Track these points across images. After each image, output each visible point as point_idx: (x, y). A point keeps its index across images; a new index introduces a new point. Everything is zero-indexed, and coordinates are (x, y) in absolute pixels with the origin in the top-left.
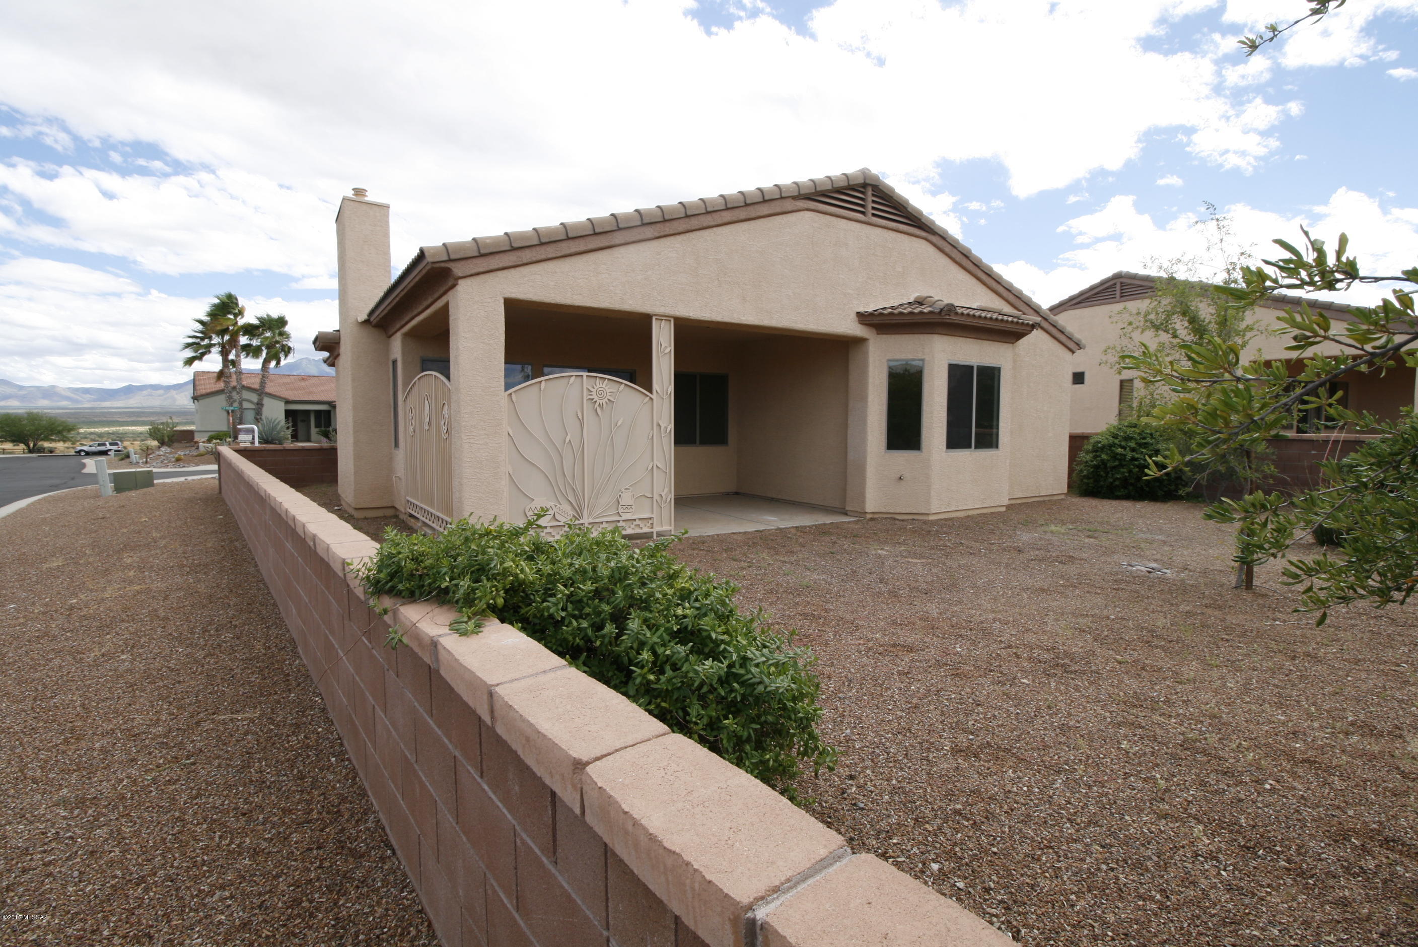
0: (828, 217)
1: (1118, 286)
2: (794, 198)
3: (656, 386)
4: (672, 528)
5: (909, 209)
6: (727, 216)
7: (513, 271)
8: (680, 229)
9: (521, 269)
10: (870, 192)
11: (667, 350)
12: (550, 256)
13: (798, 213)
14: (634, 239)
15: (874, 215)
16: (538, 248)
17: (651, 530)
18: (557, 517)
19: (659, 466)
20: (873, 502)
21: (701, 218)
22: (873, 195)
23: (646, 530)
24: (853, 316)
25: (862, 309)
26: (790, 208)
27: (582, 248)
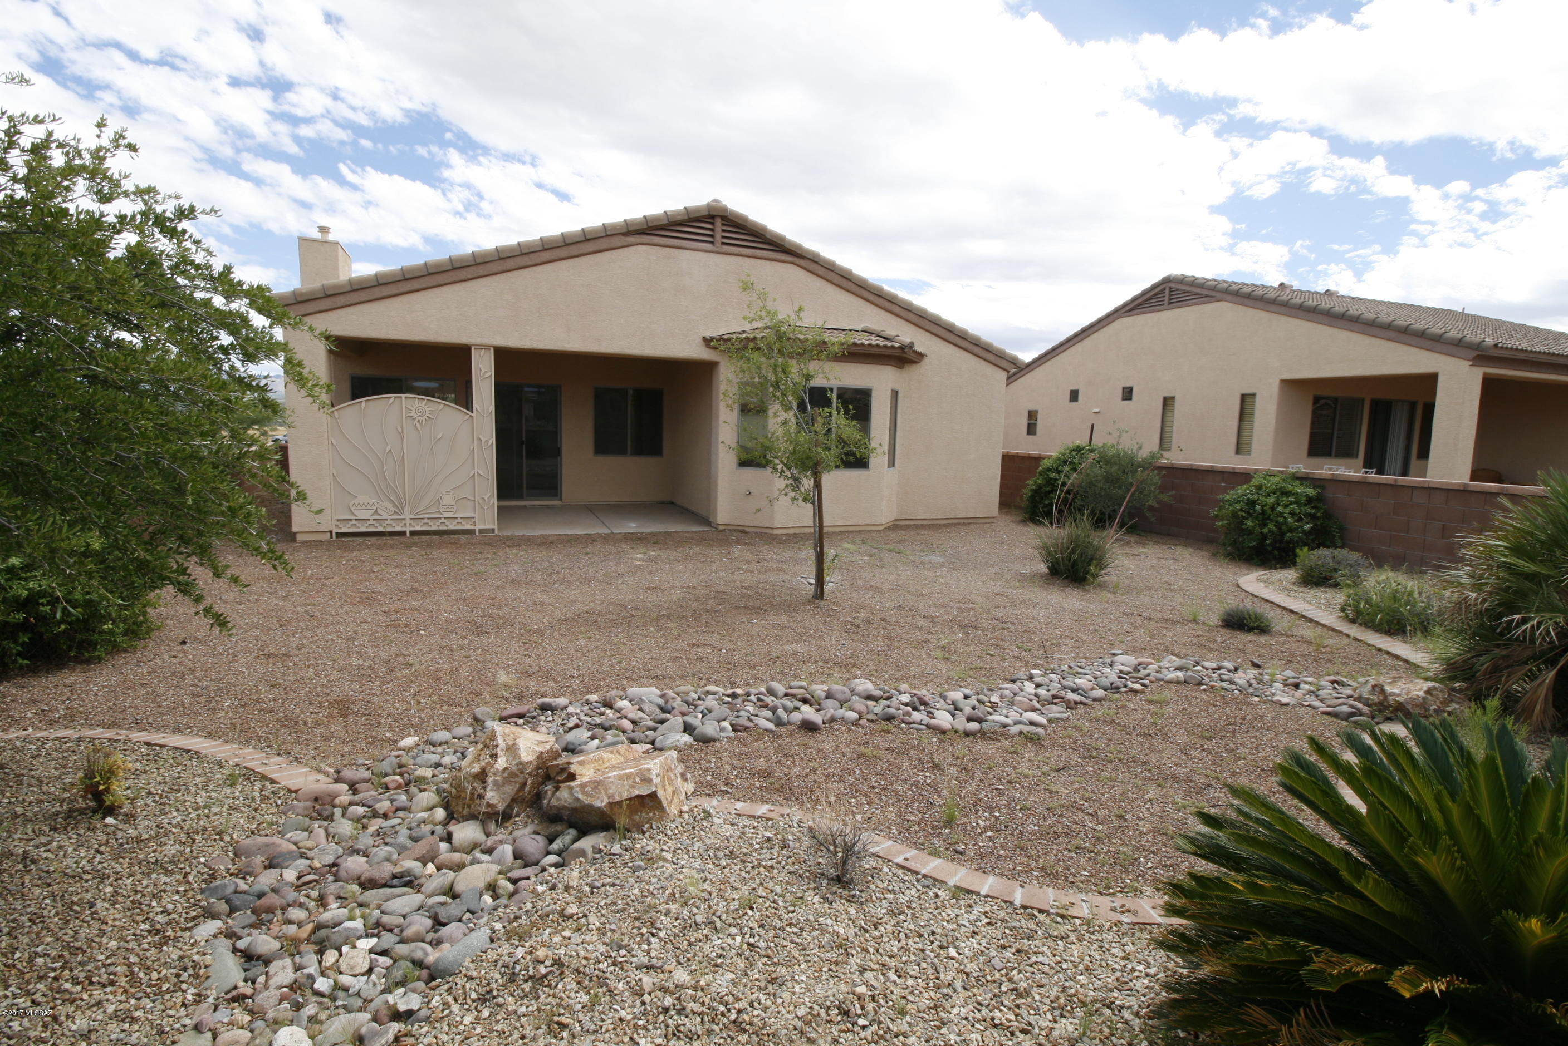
0: (667, 249)
1: (1167, 291)
2: (624, 234)
3: (476, 405)
4: (496, 527)
5: (768, 236)
6: (546, 256)
7: (330, 313)
8: (495, 270)
9: (339, 311)
10: (718, 222)
11: (488, 375)
12: (363, 300)
13: (630, 248)
14: (446, 281)
15: (723, 243)
16: (352, 294)
17: (472, 527)
18: (379, 511)
19: (481, 473)
20: (724, 513)
21: (518, 259)
22: (723, 225)
23: (468, 527)
24: (699, 340)
25: (708, 334)
26: (619, 244)
27: (395, 291)
